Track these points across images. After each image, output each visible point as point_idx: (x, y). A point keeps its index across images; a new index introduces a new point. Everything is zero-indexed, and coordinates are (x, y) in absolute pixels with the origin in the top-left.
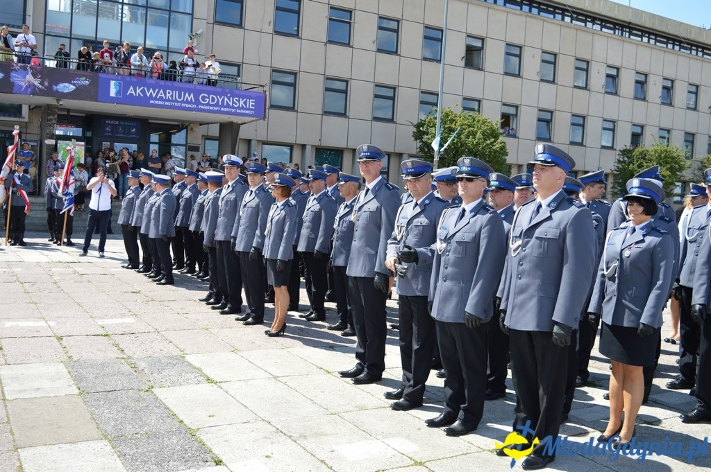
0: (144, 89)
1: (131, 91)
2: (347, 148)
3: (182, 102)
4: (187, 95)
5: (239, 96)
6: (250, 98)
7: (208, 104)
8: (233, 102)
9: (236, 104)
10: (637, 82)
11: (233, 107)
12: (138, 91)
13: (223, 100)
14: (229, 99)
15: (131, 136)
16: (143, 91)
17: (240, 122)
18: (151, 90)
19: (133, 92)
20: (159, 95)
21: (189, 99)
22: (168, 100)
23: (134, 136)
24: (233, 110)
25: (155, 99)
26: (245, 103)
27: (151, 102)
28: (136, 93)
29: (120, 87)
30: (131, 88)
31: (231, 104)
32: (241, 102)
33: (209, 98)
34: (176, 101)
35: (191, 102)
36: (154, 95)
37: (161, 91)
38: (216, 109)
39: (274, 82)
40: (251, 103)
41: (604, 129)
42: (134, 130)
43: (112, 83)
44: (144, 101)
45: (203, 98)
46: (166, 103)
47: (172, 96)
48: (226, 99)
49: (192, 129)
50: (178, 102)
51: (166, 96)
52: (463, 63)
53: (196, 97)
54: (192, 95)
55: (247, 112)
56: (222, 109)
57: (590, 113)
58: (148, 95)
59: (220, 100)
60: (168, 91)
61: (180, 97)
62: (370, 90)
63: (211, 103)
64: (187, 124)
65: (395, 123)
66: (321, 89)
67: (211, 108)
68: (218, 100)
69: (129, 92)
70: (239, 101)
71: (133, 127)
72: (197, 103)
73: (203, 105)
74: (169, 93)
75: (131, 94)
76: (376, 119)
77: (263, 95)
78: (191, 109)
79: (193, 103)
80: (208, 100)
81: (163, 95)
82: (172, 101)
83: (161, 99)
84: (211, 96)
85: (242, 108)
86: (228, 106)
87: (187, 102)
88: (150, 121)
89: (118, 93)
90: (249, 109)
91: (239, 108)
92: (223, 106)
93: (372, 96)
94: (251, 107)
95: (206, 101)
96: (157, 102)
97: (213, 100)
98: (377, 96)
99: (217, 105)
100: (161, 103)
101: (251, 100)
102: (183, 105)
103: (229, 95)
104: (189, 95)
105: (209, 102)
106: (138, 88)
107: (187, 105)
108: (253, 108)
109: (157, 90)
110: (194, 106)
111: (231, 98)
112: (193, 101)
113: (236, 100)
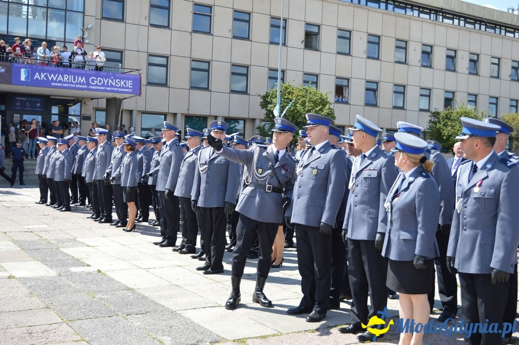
0: (47, 75)
1: (37, 76)
2: (210, 116)
3: (77, 83)
4: (80, 78)
5: (120, 78)
6: (129, 79)
7: (96, 85)
8: (116, 83)
9: (118, 84)
10: (448, 57)
11: (116, 87)
12: (42, 76)
13: (108, 82)
14: (112, 80)
15: (37, 109)
16: (46, 76)
17: (122, 98)
18: (52, 75)
19: (39, 77)
20: (59, 79)
21: (82, 81)
22: (66, 83)
23: (39, 109)
24: (116, 89)
25: (56, 82)
26: (125, 83)
27: (53, 84)
28: (41, 78)
29: (28, 73)
30: (37, 74)
31: (114, 84)
32: (122, 83)
33: (97, 80)
34: (72, 83)
35: (83, 84)
36: (55, 79)
37: (60, 76)
38: (103, 88)
39: (150, 64)
40: (130, 84)
41: (421, 95)
42: (39, 105)
43: (23, 70)
44: (47, 83)
45: (93, 80)
46: (64, 85)
47: (68, 79)
48: (110, 80)
49: (85, 103)
50: (73, 84)
51: (63, 79)
52: (303, 46)
53: (87, 80)
54: (84, 78)
55: (126, 90)
56: (107, 88)
57: (409, 83)
58: (50, 79)
59: (106, 82)
60: (65, 76)
61: (74, 80)
62: (228, 69)
63: (98, 84)
64: (81, 99)
65: (249, 94)
66: (188, 69)
67: (99, 88)
68: (104, 82)
69: (36, 77)
70: (120, 82)
71: (38, 102)
72: (88, 84)
73: (92, 85)
74: (66, 77)
75: (37, 79)
76: (233, 92)
77: (138, 77)
78: (83, 89)
79: (85, 85)
80: (96, 82)
81: (62, 79)
82: (69, 83)
83: (60, 82)
84: (99, 79)
85: (123, 87)
86: (112, 86)
87: (80, 84)
88: (51, 97)
89: (27, 77)
90: (128, 88)
91: (120, 87)
92: (108, 86)
93: (229, 73)
94: (129, 87)
95: (95, 82)
96: (57, 84)
97: (100, 81)
98: (233, 74)
99: (103, 85)
100: (60, 85)
101: (130, 81)
102: (77, 86)
103: (112, 78)
104: (82, 79)
105: (97, 83)
106: (42, 73)
107: (80, 86)
108: (131, 87)
109: (57, 75)
110: (85, 87)
111: (114, 80)
112: (85, 82)
113: (118, 81)
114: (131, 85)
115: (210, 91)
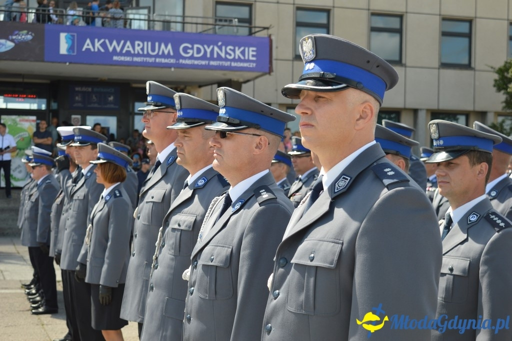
0: (104, 42)
1: (88, 45)
2: (405, 109)
3: (157, 56)
4: (163, 46)
5: (235, 44)
6: (249, 46)
7: (192, 57)
8: (226, 53)
9: (230, 55)
11: (226, 60)
12: (97, 45)
13: (212, 51)
14: (221, 49)
15: (108, 106)
16: (104, 45)
17: (241, 80)
18: (115, 43)
19: (91, 47)
20: (126, 49)
21: (166, 52)
22: (138, 55)
23: (112, 106)
24: (227, 64)
25: (120, 54)
26: (243, 53)
27: (115, 58)
28: (94, 47)
29: (73, 41)
30: (88, 41)
31: (223, 55)
32: (238, 52)
33: (192, 48)
34: (148, 55)
35: (168, 56)
36: (118, 49)
37: (128, 43)
38: (203, 63)
39: (299, 24)
40: (251, 53)
42: (111, 98)
43: (63, 36)
44: (105, 57)
45: (185, 50)
46: (135, 59)
47: (142, 49)
48: (216, 49)
50: (151, 56)
51: (134, 50)
53: (176, 49)
54: (170, 47)
55: (246, 65)
56: (212, 63)
58: (111, 49)
59: (209, 51)
60: (137, 43)
61: (153, 50)
62: (433, 25)
63: (196, 55)
65: (473, 69)
66: (364, 29)
67: (196, 62)
68: (205, 52)
69: (85, 47)
70: (234, 51)
71: (110, 94)
72: (177, 56)
73: (185, 58)
74: (139, 45)
75: (88, 50)
76: (444, 65)
77: (267, 41)
78: (169, 66)
79: (172, 57)
80: (191, 51)
81: (131, 49)
82: (143, 55)
83: (128, 53)
84: (196, 46)
85: (239, 60)
86: (219, 58)
87: (163, 56)
89: (71, 48)
90: (248, 61)
91: (234, 60)
92: (212, 58)
93: (436, 34)
94: (251, 58)
95: (188, 53)
96: (122, 58)
97: (199, 51)
98: (445, 34)
99: (204, 57)
100: (128, 59)
101: (251, 49)
102: (158, 60)
103: (220, 44)
104: (166, 46)
105: (193, 54)
106: (96, 40)
107: (163, 61)
108: (254, 59)
109: (122, 42)
110: (172, 61)
111: (224, 48)
112: (172, 53)
113: (230, 49)
114: (253, 56)
115: (405, 66)
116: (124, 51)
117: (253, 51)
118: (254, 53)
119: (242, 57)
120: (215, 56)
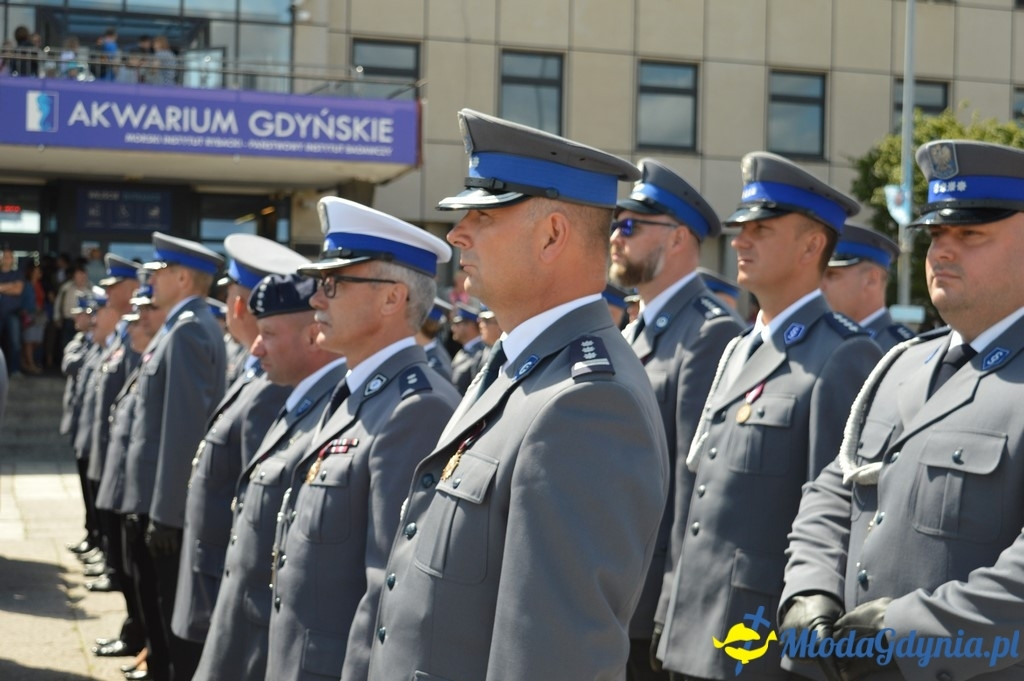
0: (110, 109)
1: (78, 113)
3: (208, 134)
4: (218, 116)
5: (352, 113)
6: (379, 115)
7: (272, 137)
8: (337, 129)
9: (344, 133)
11: (336, 141)
12: (97, 113)
13: (310, 126)
14: (325, 120)
16: (108, 114)
18: (129, 110)
19: (84, 117)
20: (149, 121)
21: (224, 127)
22: (172, 132)
24: (337, 149)
25: (140, 130)
26: (368, 129)
27: (130, 138)
28: (90, 119)
29: (52, 106)
30: (80, 107)
31: (330, 132)
32: (358, 128)
33: (273, 121)
34: (191, 133)
35: (228, 134)
36: (136, 122)
37: (154, 111)
38: (294, 146)
39: (507, 79)
40: (383, 130)
42: (155, 212)
43: (32, 97)
44: (111, 137)
45: (260, 123)
46: (167, 140)
47: (180, 122)
48: (318, 122)
50: (196, 135)
51: (164, 123)
53: (242, 121)
54: (231, 117)
55: (372, 151)
56: (311, 147)
58: (121, 121)
59: (303, 125)
60: (170, 110)
61: (200, 122)
62: (757, 82)
63: (280, 133)
65: (829, 162)
66: (628, 89)
67: (280, 146)
68: (298, 128)
69: (74, 117)
70: (351, 125)
71: (152, 205)
72: (245, 133)
73: (259, 138)
74: (174, 114)
75: (79, 123)
77: (413, 108)
78: (229, 152)
79: (235, 137)
80: (271, 127)
81: (159, 122)
82: (182, 133)
83: (154, 129)
84: (280, 116)
85: (361, 142)
86: (323, 138)
87: (219, 134)
89: (47, 121)
90: (378, 144)
91: (351, 142)
92: (309, 138)
93: (761, 98)
94: (382, 139)
95: (266, 129)
96: (143, 139)
97: (285, 125)
98: (775, 98)
99: (295, 137)
100: (153, 139)
101: (383, 122)
102: (209, 142)
103: (324, 112)
104: (225, 116)
105: (274, 131)
106: (95, 105)
107: (220, 143)
108: (388, 140)
109: (142, 110)
110: (236, 143)
111: (331, 120)
112: (235, 129)
113: (344, 123)
114: (387, 134)
115: (701, 155)
116: (147, 125)
117: (387, 126)
118: (389, 130)
119: (365, 137)
120: (316, 134)
